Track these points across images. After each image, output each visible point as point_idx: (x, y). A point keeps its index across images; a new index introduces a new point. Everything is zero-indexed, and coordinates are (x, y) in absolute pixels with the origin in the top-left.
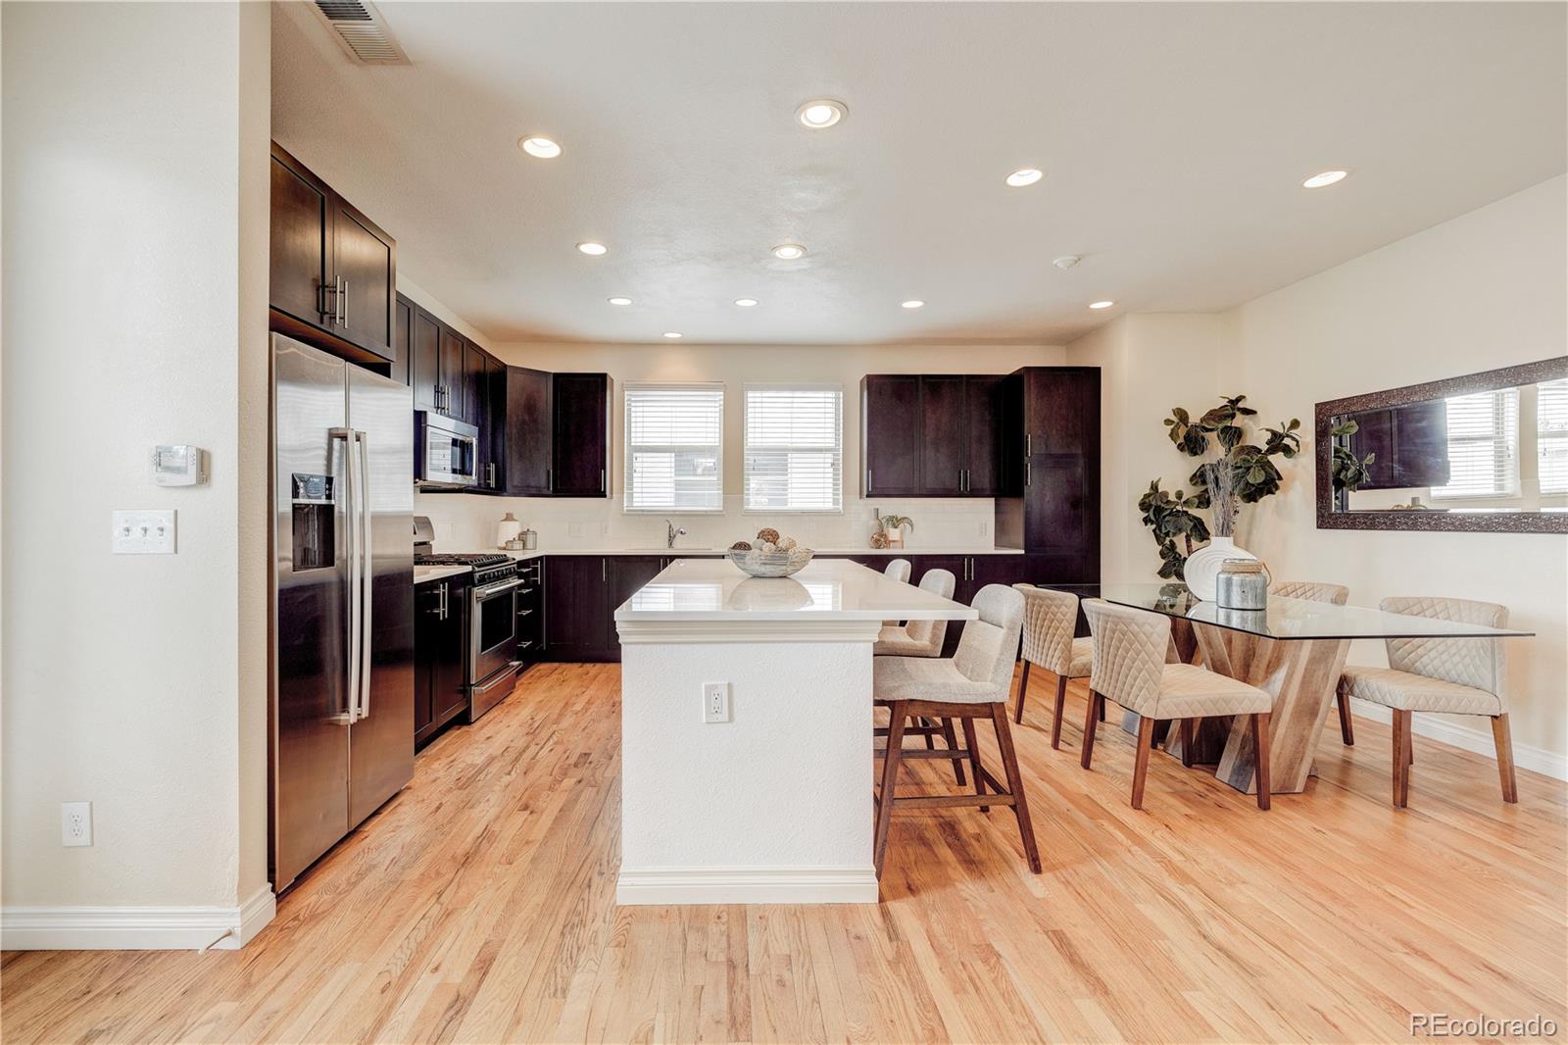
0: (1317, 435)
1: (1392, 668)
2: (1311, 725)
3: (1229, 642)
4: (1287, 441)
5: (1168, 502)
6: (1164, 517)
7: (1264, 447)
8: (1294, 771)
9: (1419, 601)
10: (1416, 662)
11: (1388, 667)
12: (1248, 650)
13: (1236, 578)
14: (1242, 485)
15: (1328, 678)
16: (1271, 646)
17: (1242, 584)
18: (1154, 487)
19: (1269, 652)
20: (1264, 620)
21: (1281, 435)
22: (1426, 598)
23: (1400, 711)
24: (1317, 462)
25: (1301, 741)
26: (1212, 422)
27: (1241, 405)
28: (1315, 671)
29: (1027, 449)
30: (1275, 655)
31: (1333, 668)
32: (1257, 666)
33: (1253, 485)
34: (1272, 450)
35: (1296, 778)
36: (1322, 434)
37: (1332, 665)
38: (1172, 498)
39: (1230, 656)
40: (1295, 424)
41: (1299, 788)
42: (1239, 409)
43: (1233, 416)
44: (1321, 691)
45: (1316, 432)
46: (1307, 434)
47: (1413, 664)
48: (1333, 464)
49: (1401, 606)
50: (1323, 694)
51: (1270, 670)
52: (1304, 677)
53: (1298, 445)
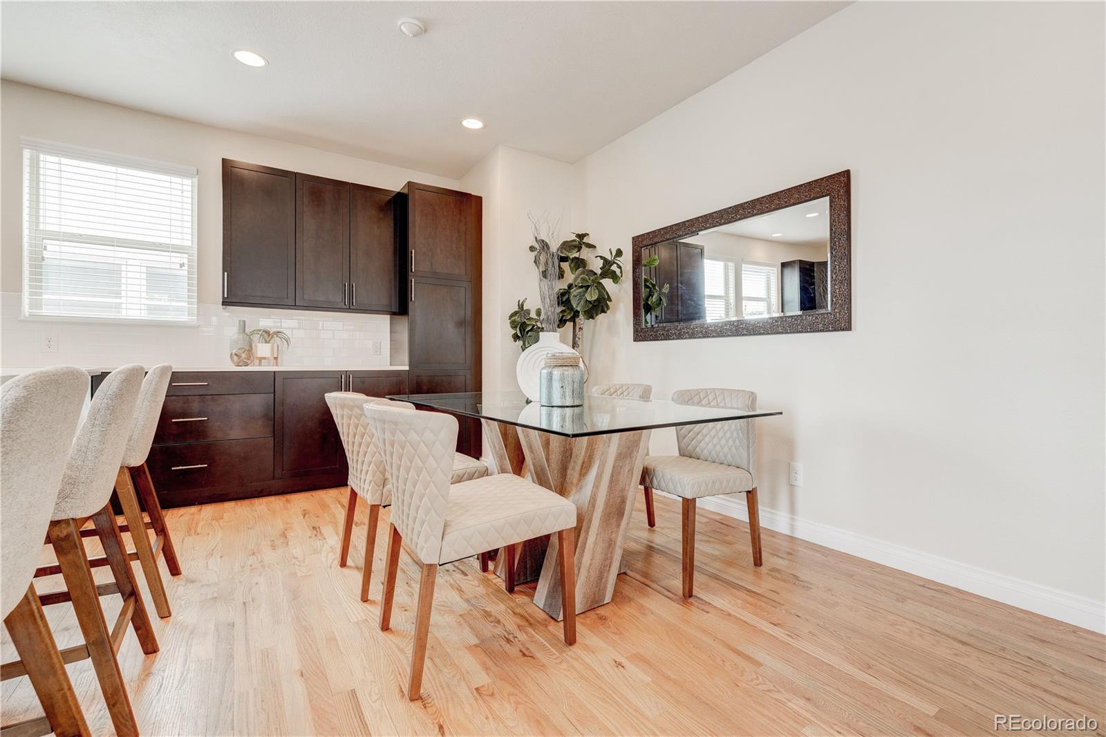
0: (633, 263)
1: (680, 455)
2: (618, 526)
3: (547, 445)
4: (614, 268)
5: (530, 319)
6: (528, 332)
7: (599, 272)
8: (604, 580)
9: (698, 392)
10: (696, 447)
11: (678, 454)
12: (565, 451)
13: (557, 373)
14: (582, 302)
15: (632, 473)
16: (585, 446)
17: (562, 379)
18: (521, 306)
19: (583, 451)
20: (580, 416)
21: (610, 262)
22: (702, 390)
23: (688, 500)
24: (633, 286)
25: (610, 545)
26: (564, 251)
27: (585, 240)
28: (621, 467)
29: (412, 265)
30: (588, 455)
31: (637, 462)
32: (573, 469)
33: (590, 302)
34: (604, 275)
35: (605, 588)
36: (637, 262)
37: (636, 460)
38: (533, 315)
39: (548, 460)
40: (619, 253)
41: (607, 599)
42: (584, 243)
43: (579, 249)
44: (627, 488)
45: (633, 260)
46: (627, 261)
47: (695, 450)
48: (644, 292)
49: (687, 397)
50: (628, 491)
51: (584, 471)
52: (612, 476)
53: (621, 272)
